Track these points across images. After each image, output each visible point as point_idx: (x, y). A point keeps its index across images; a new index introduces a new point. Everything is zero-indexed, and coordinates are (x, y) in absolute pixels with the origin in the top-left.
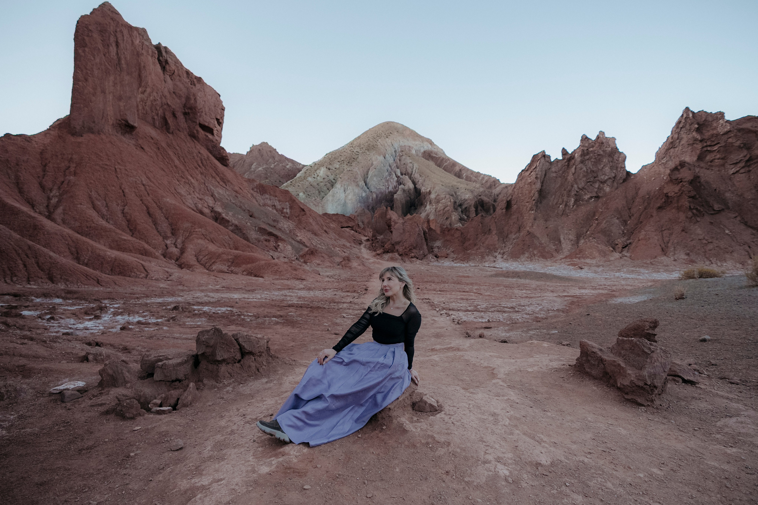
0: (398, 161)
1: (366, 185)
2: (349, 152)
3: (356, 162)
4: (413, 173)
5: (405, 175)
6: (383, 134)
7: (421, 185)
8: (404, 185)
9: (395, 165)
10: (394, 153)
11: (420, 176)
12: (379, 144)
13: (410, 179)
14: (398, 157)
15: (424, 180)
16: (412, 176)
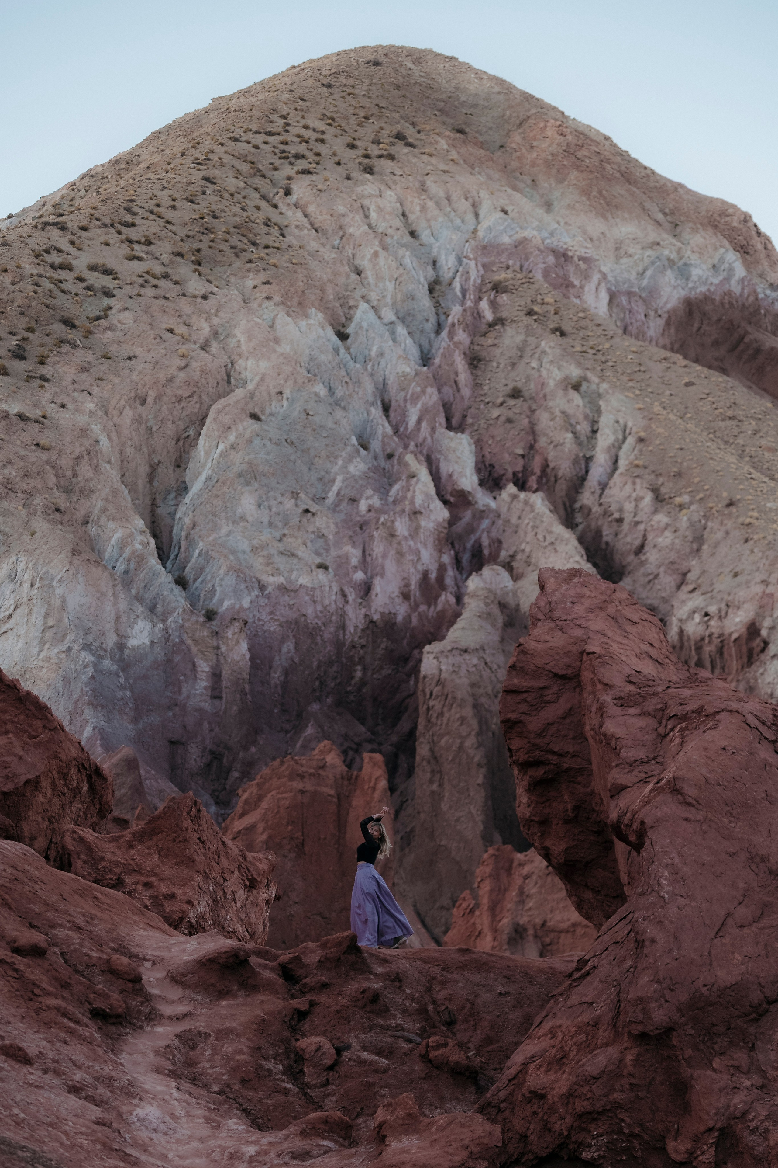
0: (460, 364)
1: (163, 556)
2: (29, 267)
3: (81, 356)
4: (596, 473)
5: (522, 486)
6: (338, 145)
7: (667, 581)
8: (508, 567)
9: (432, 397)
10: (425, 302)
11: (659, 499)
12: (293, 217)
13: (569, 522)
14: (462, 336)
15: (699, 540)
16: (587, 498)
